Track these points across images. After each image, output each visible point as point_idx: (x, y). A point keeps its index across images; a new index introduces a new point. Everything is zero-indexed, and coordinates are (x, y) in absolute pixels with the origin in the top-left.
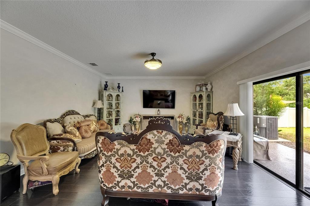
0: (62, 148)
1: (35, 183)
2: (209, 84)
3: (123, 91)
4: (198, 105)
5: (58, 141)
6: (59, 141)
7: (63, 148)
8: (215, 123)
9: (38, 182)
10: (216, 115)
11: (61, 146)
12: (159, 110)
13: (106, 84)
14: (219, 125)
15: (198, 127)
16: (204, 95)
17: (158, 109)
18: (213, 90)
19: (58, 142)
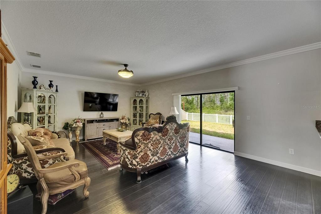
0: (51, 161)
1: (58, 197)
2: (147, 92)
3: (57, 91)
4: (138, 107)
5: (44, 154)
6: (47, 153)
7: (53, 160)
8: (158, 120)
9: (61, 194)
10: (155, 115)
11: (50, 159)
12: (102, 113)
13: (35, 80)
14: (160, 122)
15: (144, 125)
16: (144, 100)
17: (100, 112)
18: (149, 96)
19: (46, 155)
